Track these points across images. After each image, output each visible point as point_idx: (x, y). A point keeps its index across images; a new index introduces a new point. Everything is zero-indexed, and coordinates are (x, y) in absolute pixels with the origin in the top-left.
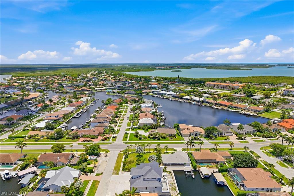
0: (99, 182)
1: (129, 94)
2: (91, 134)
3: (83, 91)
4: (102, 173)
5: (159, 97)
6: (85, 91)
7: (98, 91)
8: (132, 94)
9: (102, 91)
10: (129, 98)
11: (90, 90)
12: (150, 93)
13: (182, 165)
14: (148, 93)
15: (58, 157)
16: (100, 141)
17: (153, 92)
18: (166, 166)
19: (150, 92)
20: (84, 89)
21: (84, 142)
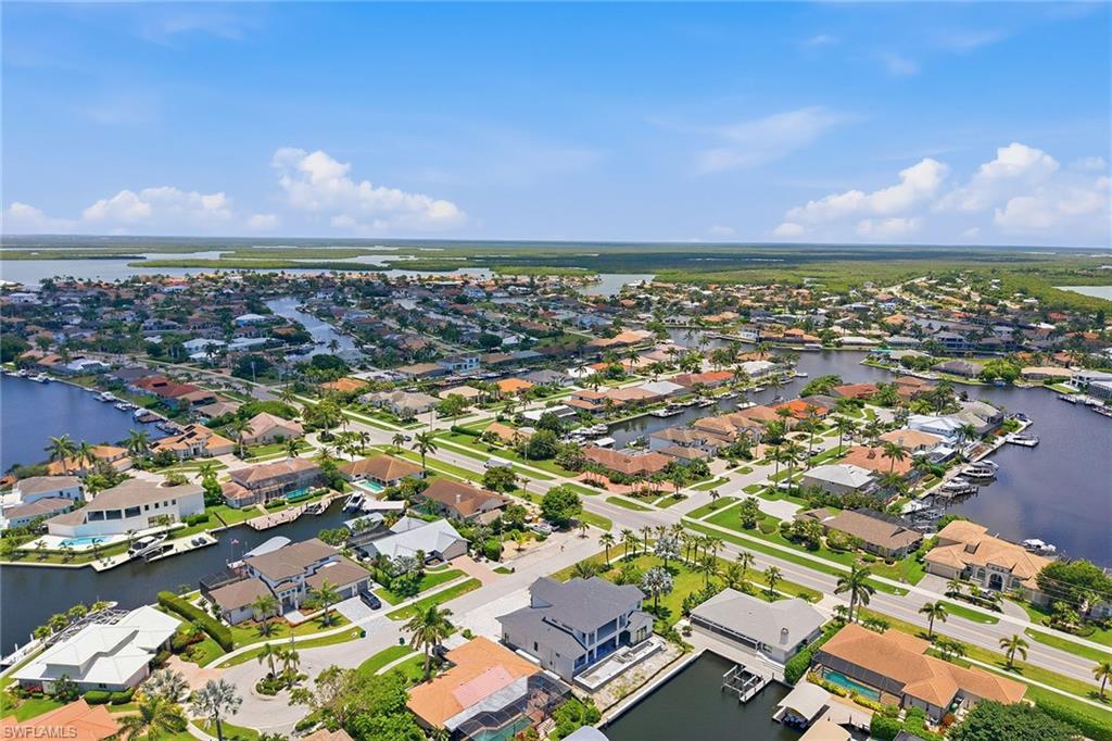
0: (481, 586)
1: (953, 373)
2: (611, 464)
3: (789, 342)
4: (513, 571)
5: (1092, 405)
6: (797, 342)
7: (844, 347)
8: (964, 375)
9: (860, 351)
10: (912, 386)
11: (812, 342)
12: (1064, 385)
13: (750, 644)
14: (1051, 383)
15: (459, 496)
16: (623, 494)
17: (1077, 381)
18: (694, 626)
19: (1062, 380)
20: (794, 335)
21: (584, 486)
